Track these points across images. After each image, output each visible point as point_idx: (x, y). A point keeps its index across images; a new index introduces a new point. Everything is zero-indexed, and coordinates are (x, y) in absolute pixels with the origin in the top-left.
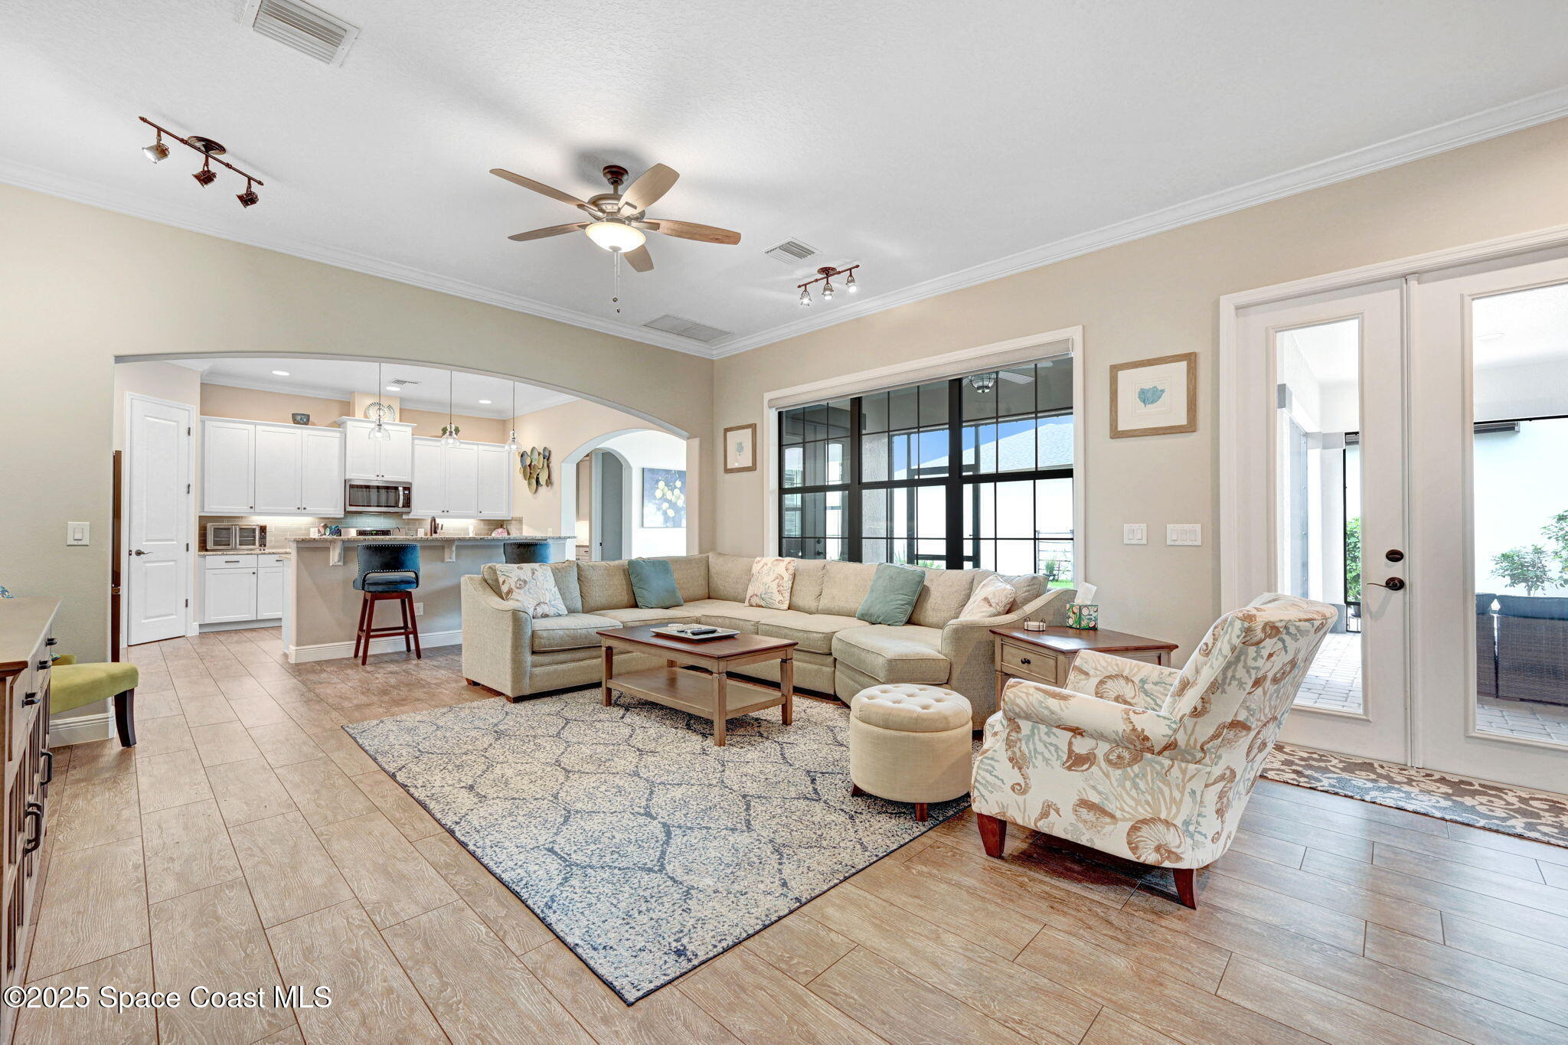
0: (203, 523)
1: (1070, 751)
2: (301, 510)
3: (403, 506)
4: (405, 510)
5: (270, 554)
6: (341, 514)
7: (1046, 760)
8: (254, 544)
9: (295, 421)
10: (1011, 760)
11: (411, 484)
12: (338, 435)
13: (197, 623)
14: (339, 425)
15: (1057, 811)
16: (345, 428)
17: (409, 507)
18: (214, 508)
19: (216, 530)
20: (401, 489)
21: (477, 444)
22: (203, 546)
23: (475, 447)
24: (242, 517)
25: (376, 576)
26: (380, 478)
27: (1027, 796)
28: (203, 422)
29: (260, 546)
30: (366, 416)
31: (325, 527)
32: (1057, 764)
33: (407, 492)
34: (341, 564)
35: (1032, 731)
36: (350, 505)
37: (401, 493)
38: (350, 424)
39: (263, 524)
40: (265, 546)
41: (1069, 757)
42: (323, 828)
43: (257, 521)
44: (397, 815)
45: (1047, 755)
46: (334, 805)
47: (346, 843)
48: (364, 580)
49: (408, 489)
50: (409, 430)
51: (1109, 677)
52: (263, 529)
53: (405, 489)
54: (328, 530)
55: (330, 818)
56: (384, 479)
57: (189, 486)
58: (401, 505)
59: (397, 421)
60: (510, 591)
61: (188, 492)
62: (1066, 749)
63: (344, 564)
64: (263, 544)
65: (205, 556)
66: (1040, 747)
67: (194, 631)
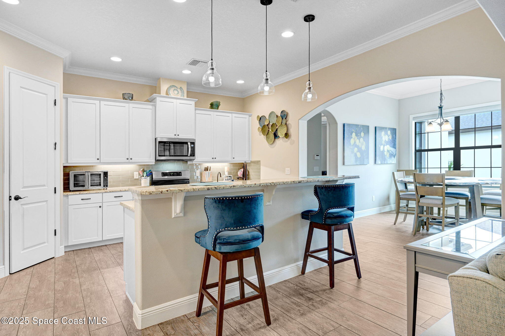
0: (66, 171)
2: (129, 160)
3: (191, 156)
4: (192, 158)
5: (110, 192)
6: (153, 162)
8: (100, 185)
9: (124, 98)
11: (195, 140)
12: (150, 107)
13: (63, 246)
14: (152, 101)
16: (155, 102)
17: (194, 156)
18: (73, 160)
19: (75, 176)
20: (189, 143)
21: (232, 113)
22: (66, 188)
23: (230, 115)
24: (93, 166)
26: (177, 137)
28: (66, 99)
29: (104, 186)
30: (167, 94)
31: (144, 171)
33: (192, 146)
34: (182, 215)
36: (159, 156)
37: (189, 146)
38: (158, 99)
39: (105, 171)
40: (107, 186)
43: (101, 168)
48: (216, 240)
49: (193, 143)
50: (193, 103)
52: (106, 174)
53: (191, 143)
54: (145, 173)
56: (179, 137)
57: (55, 144)
58: (189, 155)
59: (185, 98)
61: (55, 149)
63: (184, 215)
64: (106, 185)
65: (67, 196)
67: (61, 252)
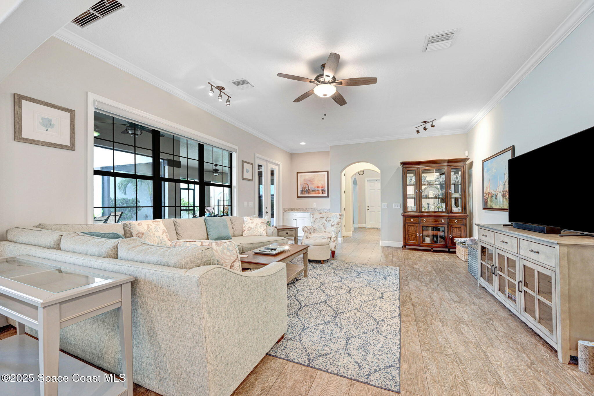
42: (432, 306)
44: (408, 300)
46: (426, 314)
47: (426, 299)
55: (429, 309)
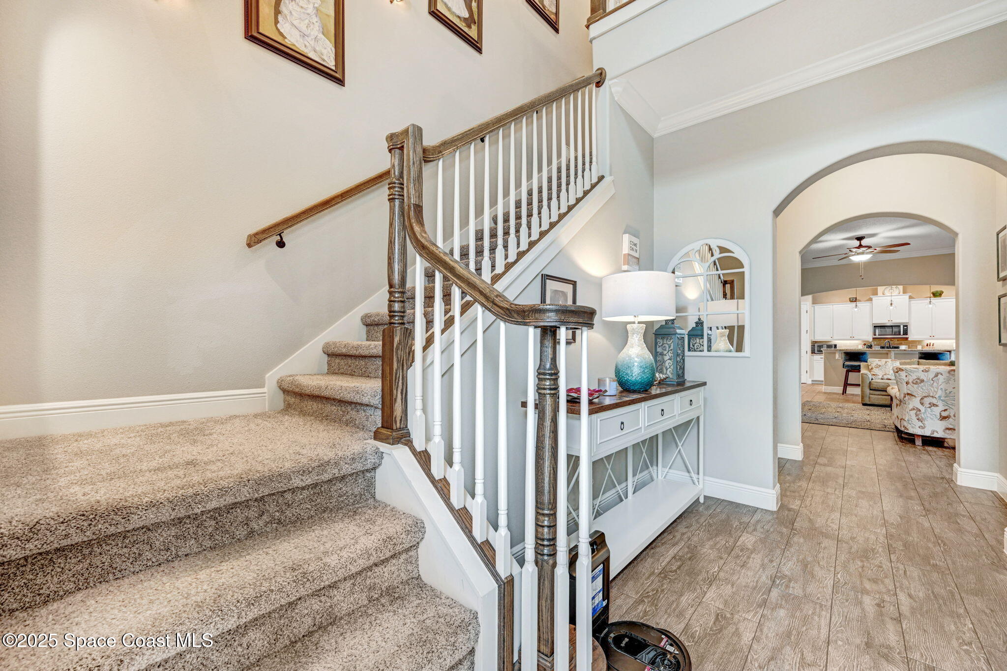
0: (814, 343)
1: (941, 416)
2: (852, 338)
4: (905, 336)
6: (871, 339)
7: (932, 419)
9: (850, 301)
10: (918, 419)
11: (912, 324)
12: (869, 304)
13: (811, 379)
14: (869, 300)
15: (937, 432)
17: (907, 334)
18: (819, 338)
19: (818, 346)
20: (902, 326)
22: (813, 352)
24: (828, 341)
25: (848, 363)
26: (891, 322)
27: (925, 429)
28: (813, 307)
30: (883, 294)
31: (864, 345)
32: (936, 420)
33: (906, 328)
34: (840, 359)
35: (925, 410)
36: (876, 335)
37: (902, 328)
38: (875, 298)
39: (836, 344)
41: (941, 417)
43: (834, 342)
45: (931, 417)
49: (907, 326)
50: (907, 297)
51: (925, 397)
53: (904, 326)
56: (893, 322)
57: (807, 331)
58: (902, 334)
59: (902, 294)
60: (872, 369)
62: (939, 415)
65: (813, 355)
66: (929, 415)
67: (810, 382)
